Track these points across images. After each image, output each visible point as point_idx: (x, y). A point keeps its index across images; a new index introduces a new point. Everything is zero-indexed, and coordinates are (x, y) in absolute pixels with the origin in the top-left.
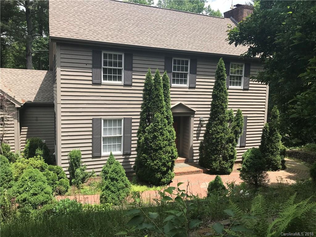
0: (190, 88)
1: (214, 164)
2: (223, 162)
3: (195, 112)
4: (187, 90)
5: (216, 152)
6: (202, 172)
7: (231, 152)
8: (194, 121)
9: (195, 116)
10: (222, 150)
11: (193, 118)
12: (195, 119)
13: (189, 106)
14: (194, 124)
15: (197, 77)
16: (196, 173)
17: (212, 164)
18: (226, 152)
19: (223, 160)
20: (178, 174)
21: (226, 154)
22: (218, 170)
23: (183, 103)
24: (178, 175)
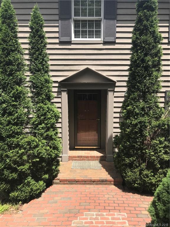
0: (105, 43)
1: (129, 174)
2: (145, 172)
3: (116, 82)
4: (101, 46)
5: (133, 151)
6: (113, 183)
7: (164, 153)
8: (115, 97)
9: (116, 89)
10: (145, 149)
11: (112, 93)
12: (116, 94)
13: (104, 74)
14: (115, 102)
15: (117, 25)
16: (99, 183)
17: (126, 174)
18: (153, 153)
19: (148, 168)
20: (66, 182)
21: (153, 157)
22: (136, 185)
23: (93, 68)
24: (64, 184)
